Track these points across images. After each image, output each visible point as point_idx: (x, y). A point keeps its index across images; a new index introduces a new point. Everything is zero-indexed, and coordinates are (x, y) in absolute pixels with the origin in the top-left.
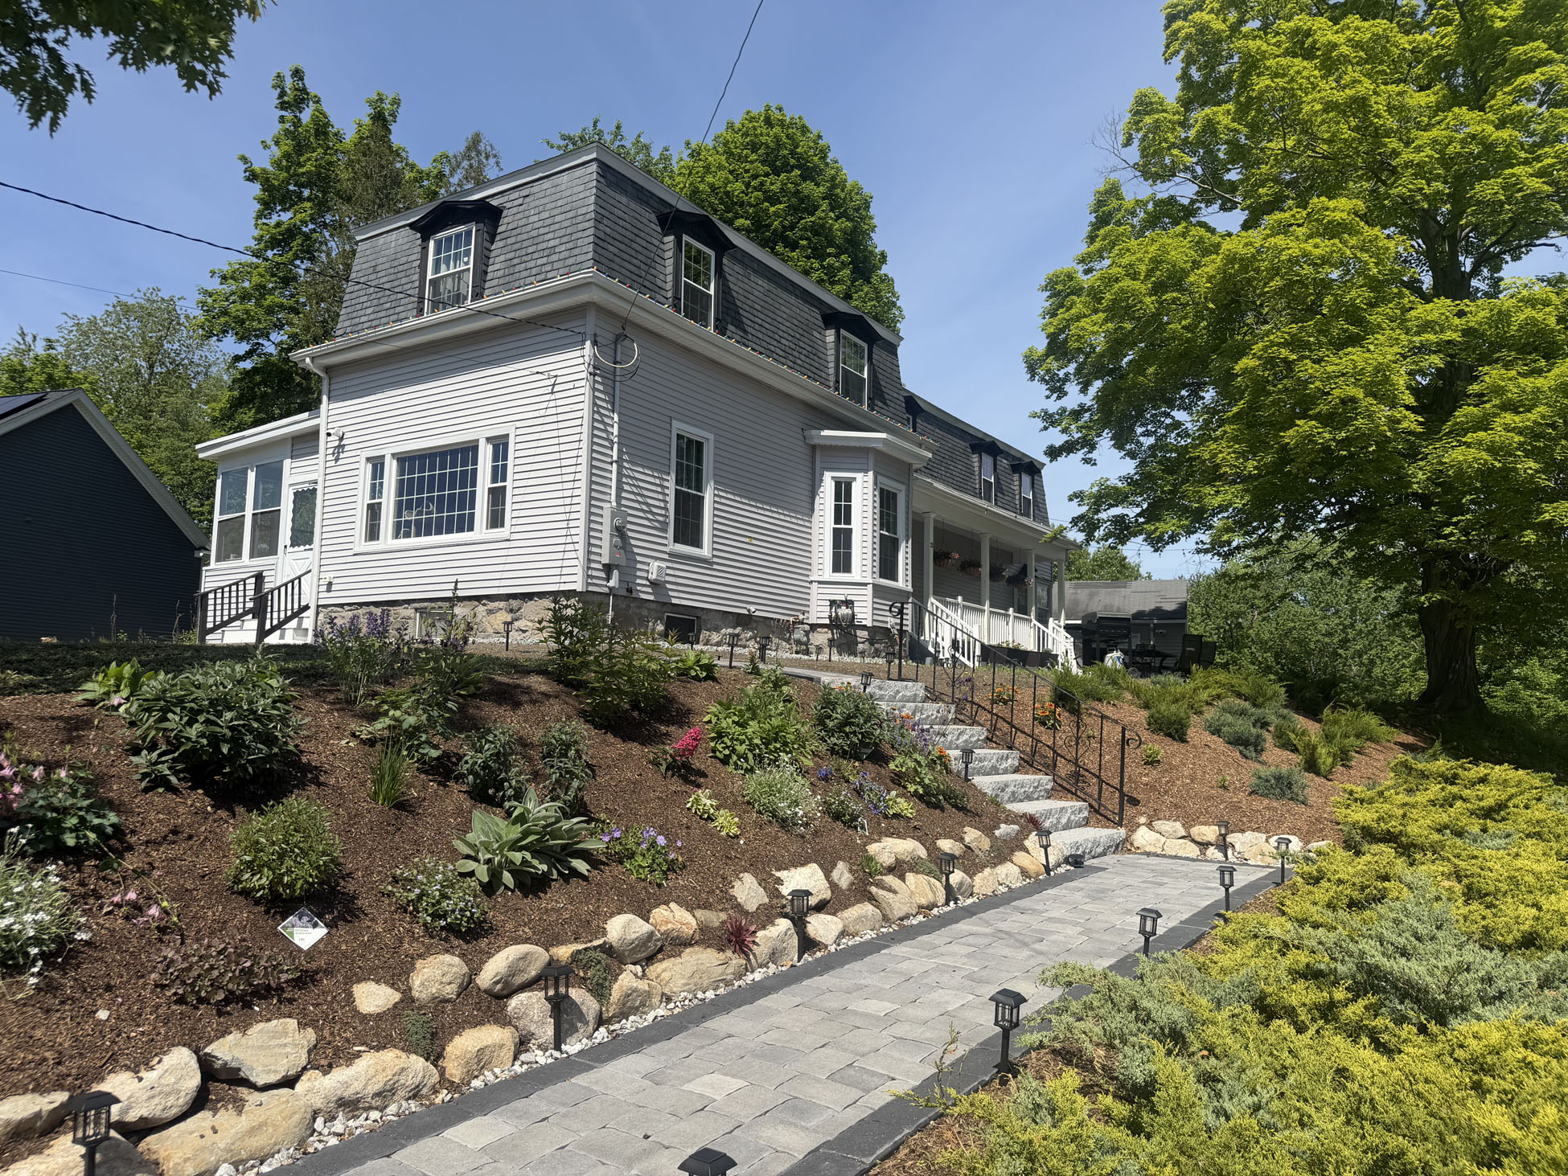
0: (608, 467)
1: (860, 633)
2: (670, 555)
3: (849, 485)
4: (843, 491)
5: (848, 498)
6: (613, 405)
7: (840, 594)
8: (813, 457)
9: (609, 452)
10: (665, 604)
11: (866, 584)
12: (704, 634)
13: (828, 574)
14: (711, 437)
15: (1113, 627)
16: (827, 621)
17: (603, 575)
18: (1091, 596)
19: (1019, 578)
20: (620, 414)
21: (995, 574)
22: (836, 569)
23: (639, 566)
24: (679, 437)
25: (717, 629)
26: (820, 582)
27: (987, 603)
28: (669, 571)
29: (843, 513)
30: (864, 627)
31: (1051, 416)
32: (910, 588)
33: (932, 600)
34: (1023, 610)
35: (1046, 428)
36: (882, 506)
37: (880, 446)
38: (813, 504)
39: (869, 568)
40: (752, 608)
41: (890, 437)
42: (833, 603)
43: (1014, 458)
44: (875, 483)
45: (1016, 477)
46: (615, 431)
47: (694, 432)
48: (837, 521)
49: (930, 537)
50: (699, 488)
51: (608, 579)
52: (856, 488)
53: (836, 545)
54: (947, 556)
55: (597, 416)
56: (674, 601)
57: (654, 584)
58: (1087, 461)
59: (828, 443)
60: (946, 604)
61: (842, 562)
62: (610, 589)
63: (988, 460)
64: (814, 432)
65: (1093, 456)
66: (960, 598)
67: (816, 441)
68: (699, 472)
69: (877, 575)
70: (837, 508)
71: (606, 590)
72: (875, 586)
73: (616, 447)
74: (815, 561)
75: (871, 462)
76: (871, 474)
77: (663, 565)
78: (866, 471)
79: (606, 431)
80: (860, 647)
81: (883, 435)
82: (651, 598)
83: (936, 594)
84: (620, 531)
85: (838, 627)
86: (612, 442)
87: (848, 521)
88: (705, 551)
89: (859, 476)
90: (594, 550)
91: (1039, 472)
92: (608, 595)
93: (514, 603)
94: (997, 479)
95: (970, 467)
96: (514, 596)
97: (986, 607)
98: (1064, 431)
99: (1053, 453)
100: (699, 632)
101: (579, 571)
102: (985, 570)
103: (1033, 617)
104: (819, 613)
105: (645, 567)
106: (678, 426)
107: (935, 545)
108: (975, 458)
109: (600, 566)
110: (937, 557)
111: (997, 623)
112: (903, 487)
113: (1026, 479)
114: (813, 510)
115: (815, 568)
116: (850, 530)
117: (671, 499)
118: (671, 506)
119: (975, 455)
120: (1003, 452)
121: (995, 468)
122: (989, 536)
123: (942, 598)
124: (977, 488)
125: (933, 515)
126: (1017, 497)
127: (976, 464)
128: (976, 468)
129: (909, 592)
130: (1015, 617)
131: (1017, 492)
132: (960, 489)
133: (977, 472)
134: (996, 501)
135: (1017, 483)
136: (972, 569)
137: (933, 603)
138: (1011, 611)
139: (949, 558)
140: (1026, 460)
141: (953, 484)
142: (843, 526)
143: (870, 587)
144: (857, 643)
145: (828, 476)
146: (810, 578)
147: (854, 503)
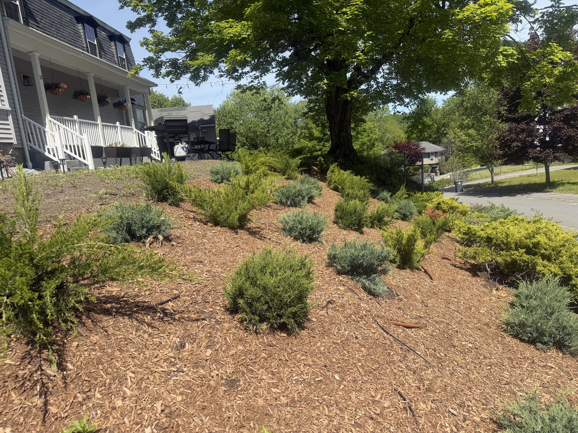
15: (176, 127)
19: (120, 105)
21: (102, 100)
27: (99, 119)
32: (7, 107)
33: (48, 118)
34: (126, 122)
35: (122, 7)
43: (109, 31)
45: (113, 44)
49: (38, 72)
54: (56, 86)
60: (64, 122)
66: (76, 117)
83: (52, 113)
91: (127, 43)
94: (99, 42)
95: (77, 33)
97: (99, 121)
98: (134, 9)
99: (132, 26)
102: (94, 98)
107: (44, 77)
108: (80, 26)
110: (48, 87)
111: (109, 132)
113: (120, 46)
119: (79, 25)
120: (99, 26)
121: (96, 36)
122: (93, 74)
123: (59, 117)
124: (85, 46)
125: (37, 55)
126: (116, 56)
127: (81, 31)
128: (82, 34)
129: (7, 111)
130: (121, 127)
131: (115, 53)
132: (71, 44)
133: (83, 37)
134: (101, 57)
135: (114, 47)
136: (82, 96)
137: (50, 121)
138: (118, 124)
139: (59, 88)
140: (117, 33)
141: (64, 41)
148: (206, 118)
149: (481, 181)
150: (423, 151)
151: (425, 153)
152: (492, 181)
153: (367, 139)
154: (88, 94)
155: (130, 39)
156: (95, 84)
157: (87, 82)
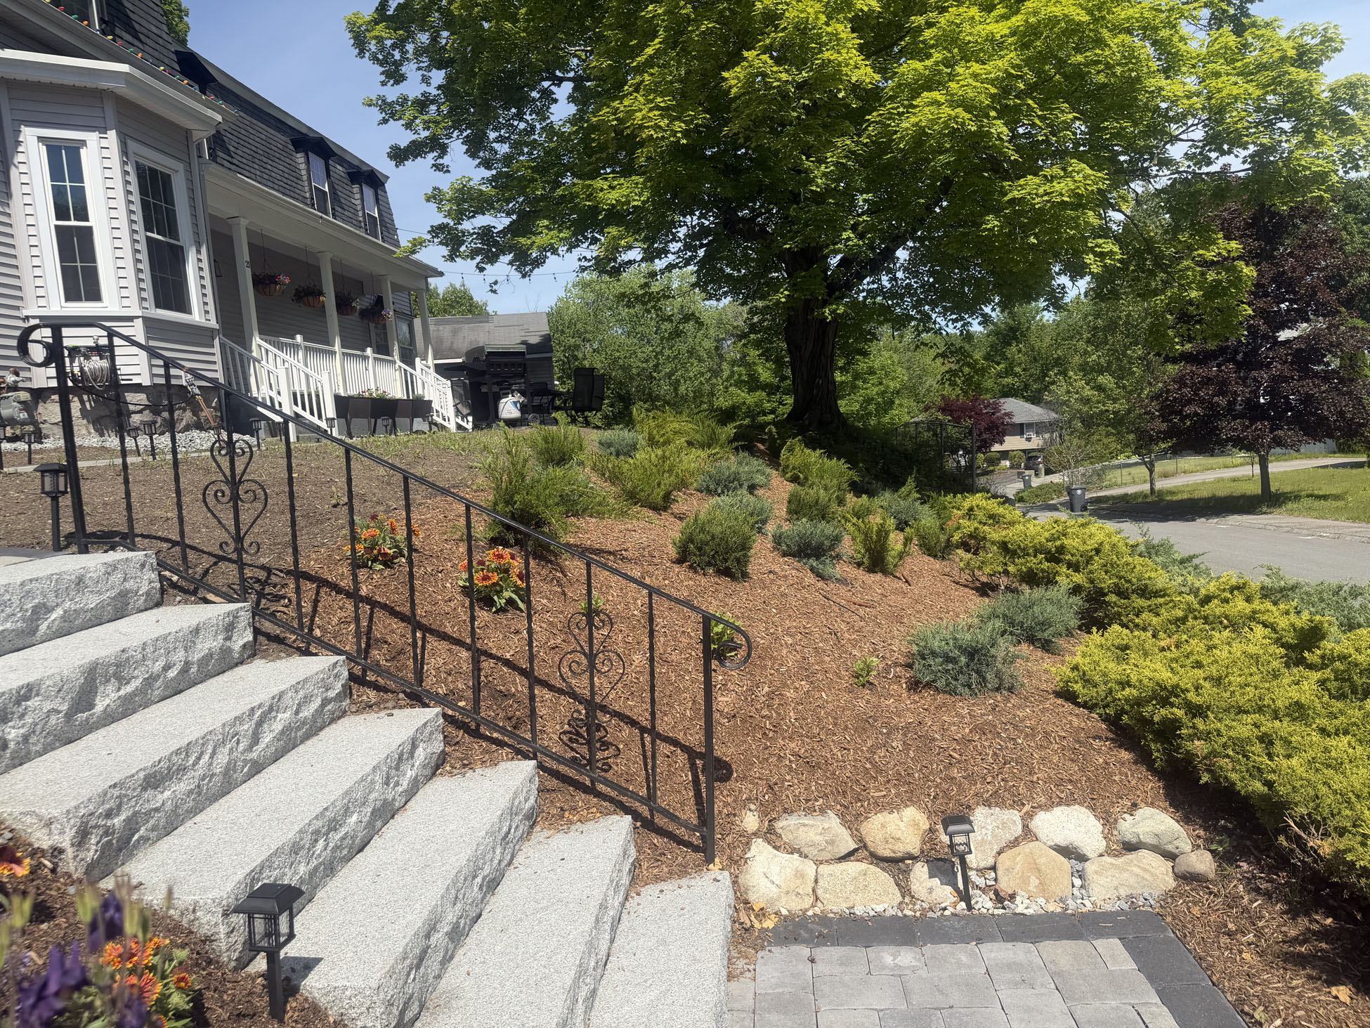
1: (130, 397)
3: (74, 150)
4: (64, 160)
5: (77, 174)
7: (84, 336)
11: (131, 319)
13: (59, 306)
15: (506, 365)
18: (455, 332)
19: (375, 312)
21: (343, 305)
22: (71, 296)
26: (44, 318)
27: (337, 341)
29: (70, 201)
30: (138, 388)
31: (391, 105)
32: (213, 323)
33: (257, 340)
34: (383, 349)
35: (385, 121)
36: (143, 191)
37: (121, 88)
38: (7, 184)
39: (132, 292)
41: (137, 73)
42: (71, 351)
43: (350, 164)
44: (124, 151)
45: (356, 188)
48: (61, 213)
49: (243, 254)
52: (89, 158)
53: (65, 254)
54: (273, 280)
58: (438, 167)
60: (280, 347)
61: (81, 283)
63: (317, 163)
65: (445, 160)
66: (299, 338)
69: (150, 304)
70: (58, 193)
72: (146, 320)
74: (28, 283)
75: (109, 116)
76: (112, 134)
78: (103, 130)
80: (136, 419)
81: (125, 68)
83: (262, 333)
85: (89, 390)
87: (82, 214)
89: (91, 138)
91: (383, 185)
94: (331, 187)
95: (294, 170)
97: (337, 347)
98: (408, 126)
99: (399, 155)
102: (329, 300)
103: (396, 358)
107: (253, 264)
108: (300, 158)
110: (258, 282)
111: (354, 367)
112: (180, 167)
113: (368, 192)
114: (9, 195)
115: (29, 292)
116: (90, 228)
119: (299, 155)
120: (335, 154)
121: (328, 175)
122: (329, 256)
123: (272, 338)
124: (308, 195)
125: (244, 222)
126: (360, 214)
127: (303, 166)
128: (304, 172)
129: (212, 330)
130: (375, 359)
131: (359, 207)
132: (284, 194)
133: (305, 178)
134: (334, 216)
135: (357, 196)
136: (310, 298)
137: (260, 346)
138: (369, 351)
139: (276, 283)
140: (365, 168)
141: (273, 188)
142: (73, 223)
143: (139, 322)
144: (130, 413)
145: (29, 135)
146: (25, 313)
147: (88, 184)
148: (534, 340)
149: (1131, 490)
150: (1007, 420)
151: (1014, 425)
152: (1152, 489)
153: (876, 389)
154: (321, 293)
155: (387, 178)
156: (333, 273)
157: (316, 271)
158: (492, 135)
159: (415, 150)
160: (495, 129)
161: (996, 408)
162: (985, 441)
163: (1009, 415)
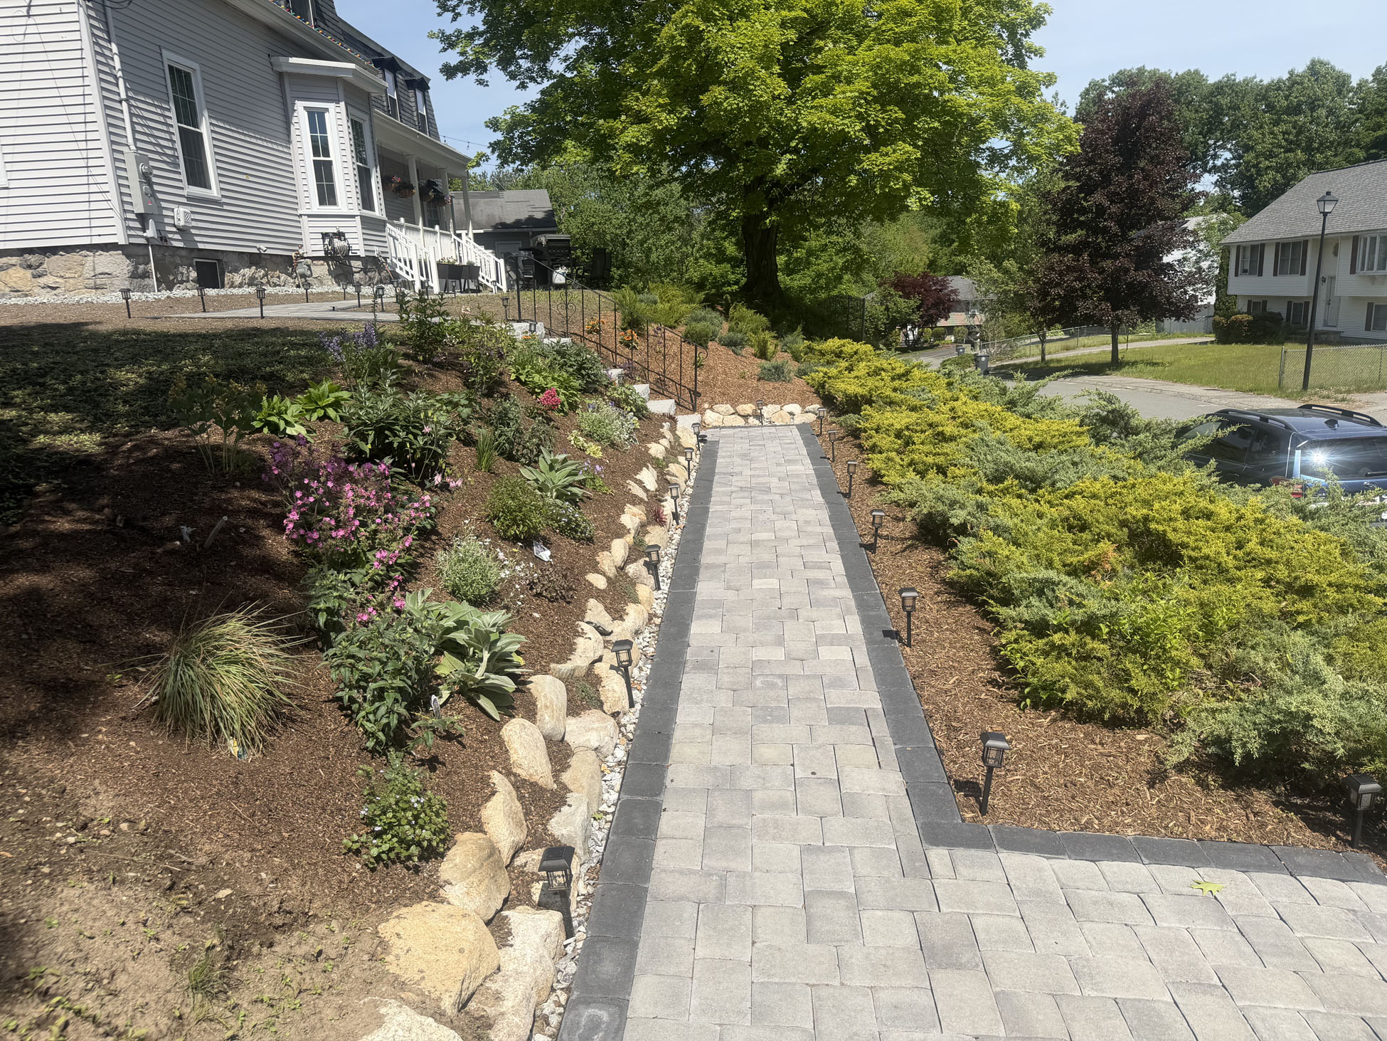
0: (117, 106)
1: (354, 263)
2: (188, 198)
3: (322, 114)
4: (317, 120)
5: (324, 130)
6: (108, 33)
7: (331, 227)
8: (282, 85)
9: (114, 88)
10: (192, 250)
11: (353, 216)
12: (228, 277)
13: (316, 208)
14: (196, 66)
15: (558, 248)
16: (322, 254)
17: (138, 225)
20: (118, 45)
21: (423, 196)
22: (322, 202)
23: (165, 212)
24: (171, 68)
25: (237, 271)
26: (309, 216)
27: (420, 221)
28: (193, 216)
29: (320, 147)
30: (358, 258)
32: (384, 217)
34: (444, 227)
36: (355, 138)
37: (349, 77)
38: (289, 135)
39: (353, 201)
40: (263, 246)
41: (359, 69)
42: (325, 235)
43: (408, 74)
44: (348, 115)
45: (411, 93)
46: (117, 64)
47: (183, 63)
48: (316, 153)
50: (196, 125)
51: (144, 229)
52: (330, 119)
53: (319, 178)
54: (390, 180)
55: (98, 49)
56: (201, 246)
57: (182, 231)
59: (296, 71)
61: (327, 194)
62: (147, 239)
63: (389, 77)
64: (282, 59)
65: (485, 77)
66: (402, 220)
67: (285, 69)
68: (193, 105)
69: (360, 207)
70: (314, 140)
71: (143, 241)
72: (362, 217)
73: (121, 82)
74: (301, 194)
75: (341, 95)
76: (342, 104)
77: (188, 209)
78: (338, 102)
79: (107, 65)
80: (357, 276)
81: (352, 66)
82: (181, 244)
84: (146, 178)
85: (332, 258)
86: (116, 78)
87: (327, 154)
88: (214, 192)
89: (331, 106)
90: (126, 199)
92: (146, 246)
93: (33, 259)
94: (398, 94)
96: (31, 251)
97: (420, 225)
100: (223, 275)
101: (117, 221)
102: (416, 191)
103: (451, 232)
104: (313, 245)
105: (170, 214)
106: (170, 57)
108: (379, 75)
109: (133, 216)
112: (366, 117)
113: (419, 95)
114: (290, 142)
115: (302, 200)
116: (330, 162)
117: (177, 138)
118: (178, 146)
119: (379, 73)
120: (399, 67)
121: (396, 85)
122: (415, 158)
124: (384, 104)
126: (415, 114)
129: (385, 221)
131: (415, 109)
134: (401, 119)
135: (414, 99)
139: (393, 182)
140: (418, 77)
142: (322, 158)
143: (358, 219)
144: (353, 273)
145: (300, 106)
146: (299, 212)
147: (329, 135)
148: (539, 215)
151: (959, 302)
158: (518, 53)
159: (463, 68)
160: (520, 48)
161: (944, 285)
162: (931, 316)
163: (954, 292)
